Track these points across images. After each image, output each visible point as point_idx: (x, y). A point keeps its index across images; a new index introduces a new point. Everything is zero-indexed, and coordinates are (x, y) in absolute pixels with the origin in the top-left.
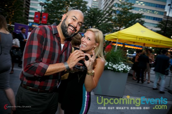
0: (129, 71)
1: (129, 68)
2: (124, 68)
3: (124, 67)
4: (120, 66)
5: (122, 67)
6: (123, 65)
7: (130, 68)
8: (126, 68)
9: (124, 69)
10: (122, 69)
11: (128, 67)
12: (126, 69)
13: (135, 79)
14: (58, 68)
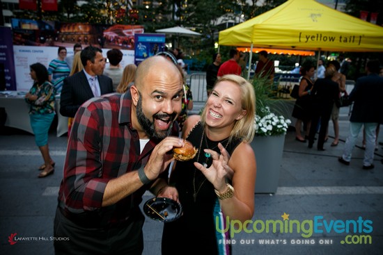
0: (285, 130)
1: (285, 123)
2: (274, 124)
3: (273, 121)
4: (263, 121)
5: (270, 122)
6: (271, 115)
7: (289, 121)
8: (279, 124)
9: (273, 126)
10: (270, 128)
11: (282, 121)
12: (279, 126)
13: (302, 139)
14: (126, 183)
